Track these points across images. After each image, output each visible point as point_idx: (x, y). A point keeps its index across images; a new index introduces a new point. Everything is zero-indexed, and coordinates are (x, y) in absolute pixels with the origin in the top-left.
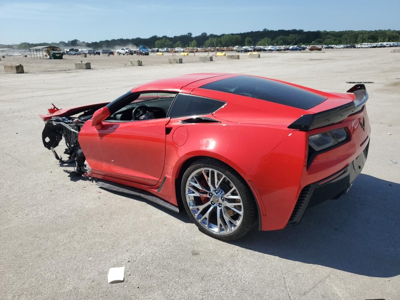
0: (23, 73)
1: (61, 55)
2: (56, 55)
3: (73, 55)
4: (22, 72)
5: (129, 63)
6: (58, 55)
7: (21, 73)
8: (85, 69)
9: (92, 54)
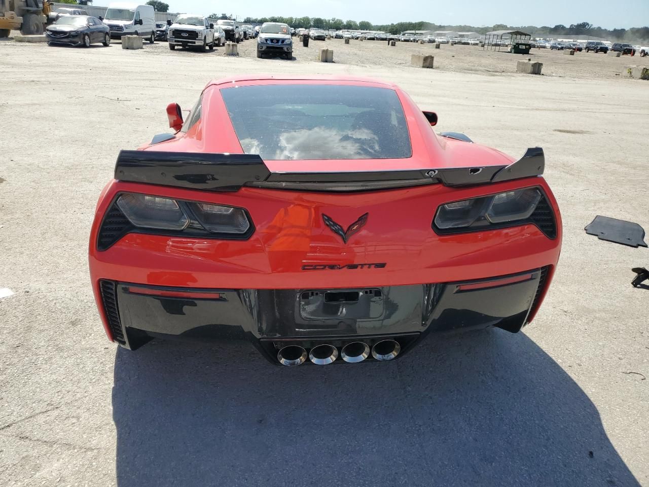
0: (432, 67)
1: (527, 47)
2: (520, 46)
3: (558, 50)
4: (430, 66)
5: (625, 72)
6: (524, 47)
7: (428, 67)
8: (530, 73)
9: (592, 50)
